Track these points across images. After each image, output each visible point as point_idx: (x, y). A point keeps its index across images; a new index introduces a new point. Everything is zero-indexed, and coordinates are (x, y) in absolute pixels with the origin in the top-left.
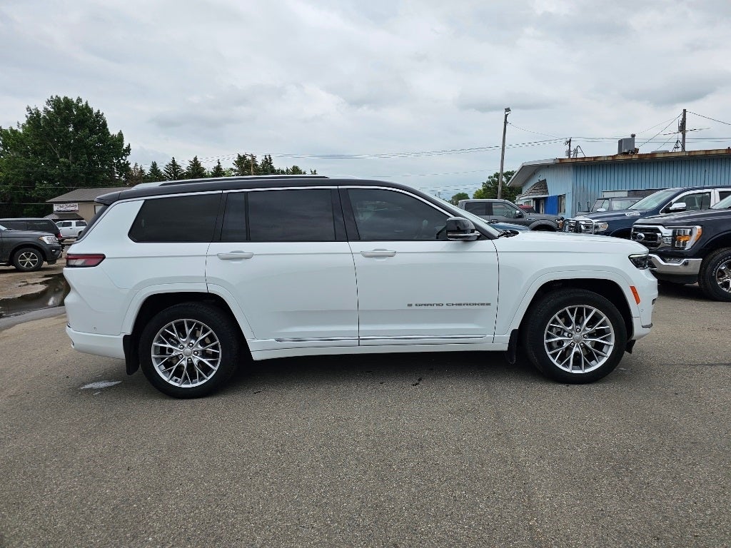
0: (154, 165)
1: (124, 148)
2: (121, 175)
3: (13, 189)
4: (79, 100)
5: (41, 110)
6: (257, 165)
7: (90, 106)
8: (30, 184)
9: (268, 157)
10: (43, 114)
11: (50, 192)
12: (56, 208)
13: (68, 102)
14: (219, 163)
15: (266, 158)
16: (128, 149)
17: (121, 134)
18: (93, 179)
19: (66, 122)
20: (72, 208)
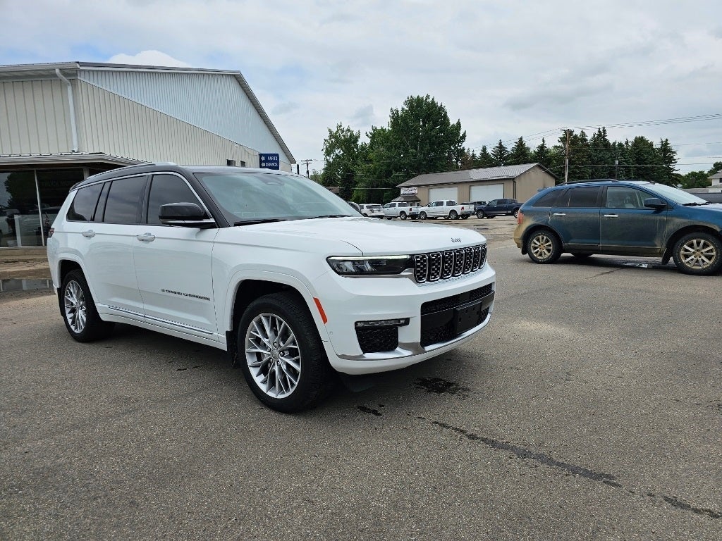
0: (484, 149)
1: (461, 135)
2: (458, 160)
3: (378, 177)
4: (428, 97)
5: (400, 109)
6: (585, 140)
7: (436, 101)
8: (389, 173)
9: (601, 130)
10: (400, 113)
11: (401, 178)
12: (402, 192)
13: (419, 100)
14: (543, 141)
15: (599, 132)
16: (464, 136)
17: (459, 123)
18: (433, 166)
19: (417, 118)
20: (413, 192)
